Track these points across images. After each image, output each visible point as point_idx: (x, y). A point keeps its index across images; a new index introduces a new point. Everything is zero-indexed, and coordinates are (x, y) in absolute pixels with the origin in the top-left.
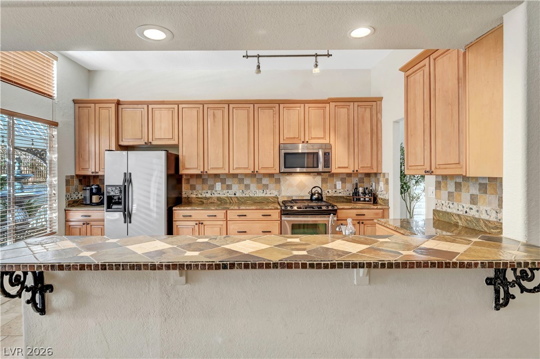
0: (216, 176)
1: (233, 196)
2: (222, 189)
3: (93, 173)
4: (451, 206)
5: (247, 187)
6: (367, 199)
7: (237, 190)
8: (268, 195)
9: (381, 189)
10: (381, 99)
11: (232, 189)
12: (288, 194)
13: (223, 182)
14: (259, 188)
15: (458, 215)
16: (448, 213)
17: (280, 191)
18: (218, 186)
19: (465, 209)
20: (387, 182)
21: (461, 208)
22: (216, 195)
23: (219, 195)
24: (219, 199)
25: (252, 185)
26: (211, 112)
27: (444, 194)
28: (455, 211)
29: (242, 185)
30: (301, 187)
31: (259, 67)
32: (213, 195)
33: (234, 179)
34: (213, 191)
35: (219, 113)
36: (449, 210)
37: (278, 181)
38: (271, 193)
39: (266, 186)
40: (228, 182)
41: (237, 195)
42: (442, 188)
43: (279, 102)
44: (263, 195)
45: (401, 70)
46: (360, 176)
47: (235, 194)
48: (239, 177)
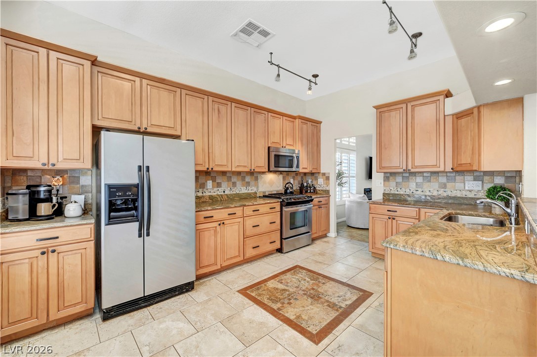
0: (224, 173)
1: (222, 193)
2: (213, 187)
3: (44, 165)
4: (399, 190)
5: (234, 184)
6: (312, 191)
7: (226, 189)
8: (250, 191)
9: (320, 183)
10: (320, 123)
11: (221, 187)
12: (263, 190)
13: (214, 180)
14: (243, 185)
15: (407, 195)
16: (398, 194)
17: (258, 188)
18: (210, 184)
19: (412, 191)
20: (328, 178)
21: (408, 190)
22: (207, 194)
23: (210, 194)
24: (211, 197)
25: (238, 183)
26: (216, 106)
27: (392, 184)
28: (402, 193)
29: (230, 182)
30: (271, 183)
31: (279, 75)
32: (204, 194)
33: (224, 177)
34: (205, 190)
35: (223, 109)
36: (397, 193)
37: (256, 179)
38: (251, 190)
39: (248, 184)
40: (218, 180)
41: (226, 193)
42: (390, 181)
43: (269, 111)
44: (246, 191)
45: (374, 107)
46: (301, 175)
47: (224, 192)
48: (228, 175)
